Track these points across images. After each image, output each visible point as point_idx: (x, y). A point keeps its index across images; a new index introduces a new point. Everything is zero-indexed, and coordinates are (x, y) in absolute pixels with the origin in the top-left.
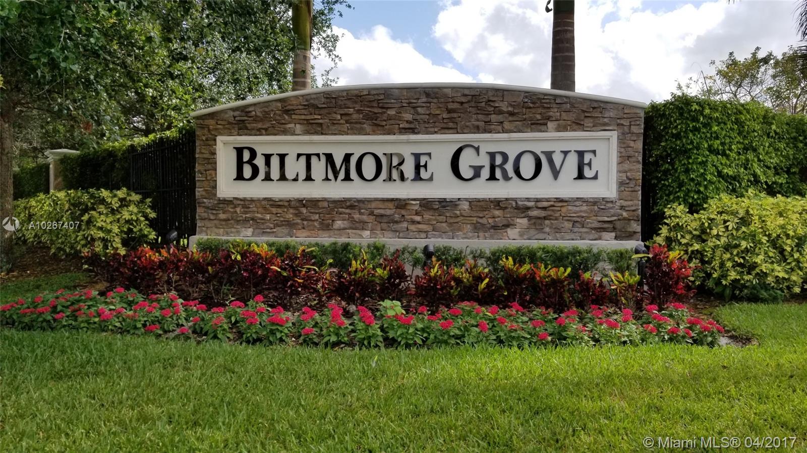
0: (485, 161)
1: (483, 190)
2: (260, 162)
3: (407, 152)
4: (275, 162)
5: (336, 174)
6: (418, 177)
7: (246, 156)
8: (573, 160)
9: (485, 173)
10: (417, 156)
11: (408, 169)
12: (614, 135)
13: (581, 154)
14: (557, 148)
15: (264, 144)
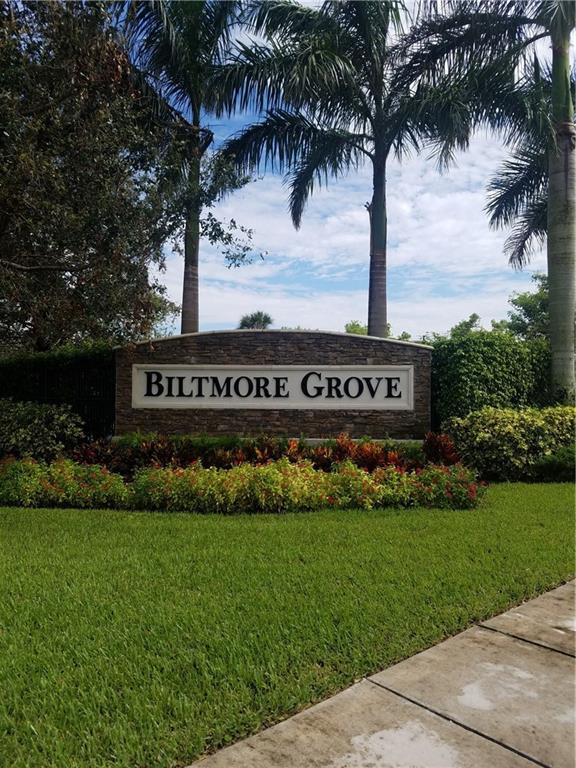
0: (324, 384)
1: (323, 403)
2: (164, 383)
3: (270, 377)
4: (175, 383)
5: (220, 391)
6: (278, 395)
7: (154, 378)
8: (384, 385)
9: (325, 392)
10: (278, 380)
11: (271, 388)
12: (411, 368)
13: (389, 380)
14: (373, 375)
15: (168, 370)
